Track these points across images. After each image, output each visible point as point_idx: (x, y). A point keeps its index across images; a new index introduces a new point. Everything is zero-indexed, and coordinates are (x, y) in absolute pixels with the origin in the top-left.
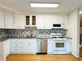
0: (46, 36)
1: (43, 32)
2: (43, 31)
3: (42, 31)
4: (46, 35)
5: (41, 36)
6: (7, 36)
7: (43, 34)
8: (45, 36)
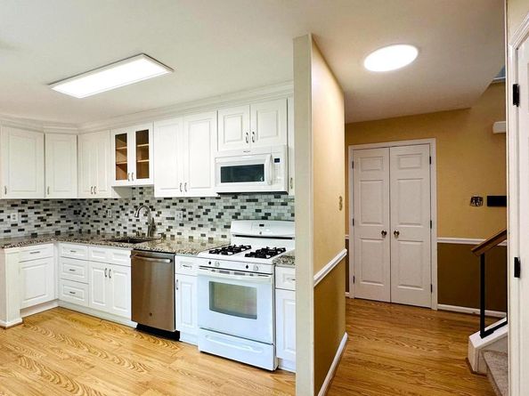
0: (213, 235)
1: (201, 213)
2: (200, 207)
3: (194, 208)
4: (213, 230)
5: (191, 238)
6: (76, 228)
7: (200, 226)
8: (211, 239)
